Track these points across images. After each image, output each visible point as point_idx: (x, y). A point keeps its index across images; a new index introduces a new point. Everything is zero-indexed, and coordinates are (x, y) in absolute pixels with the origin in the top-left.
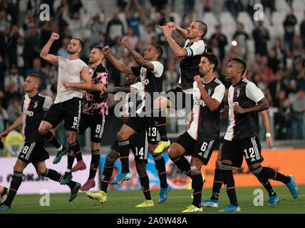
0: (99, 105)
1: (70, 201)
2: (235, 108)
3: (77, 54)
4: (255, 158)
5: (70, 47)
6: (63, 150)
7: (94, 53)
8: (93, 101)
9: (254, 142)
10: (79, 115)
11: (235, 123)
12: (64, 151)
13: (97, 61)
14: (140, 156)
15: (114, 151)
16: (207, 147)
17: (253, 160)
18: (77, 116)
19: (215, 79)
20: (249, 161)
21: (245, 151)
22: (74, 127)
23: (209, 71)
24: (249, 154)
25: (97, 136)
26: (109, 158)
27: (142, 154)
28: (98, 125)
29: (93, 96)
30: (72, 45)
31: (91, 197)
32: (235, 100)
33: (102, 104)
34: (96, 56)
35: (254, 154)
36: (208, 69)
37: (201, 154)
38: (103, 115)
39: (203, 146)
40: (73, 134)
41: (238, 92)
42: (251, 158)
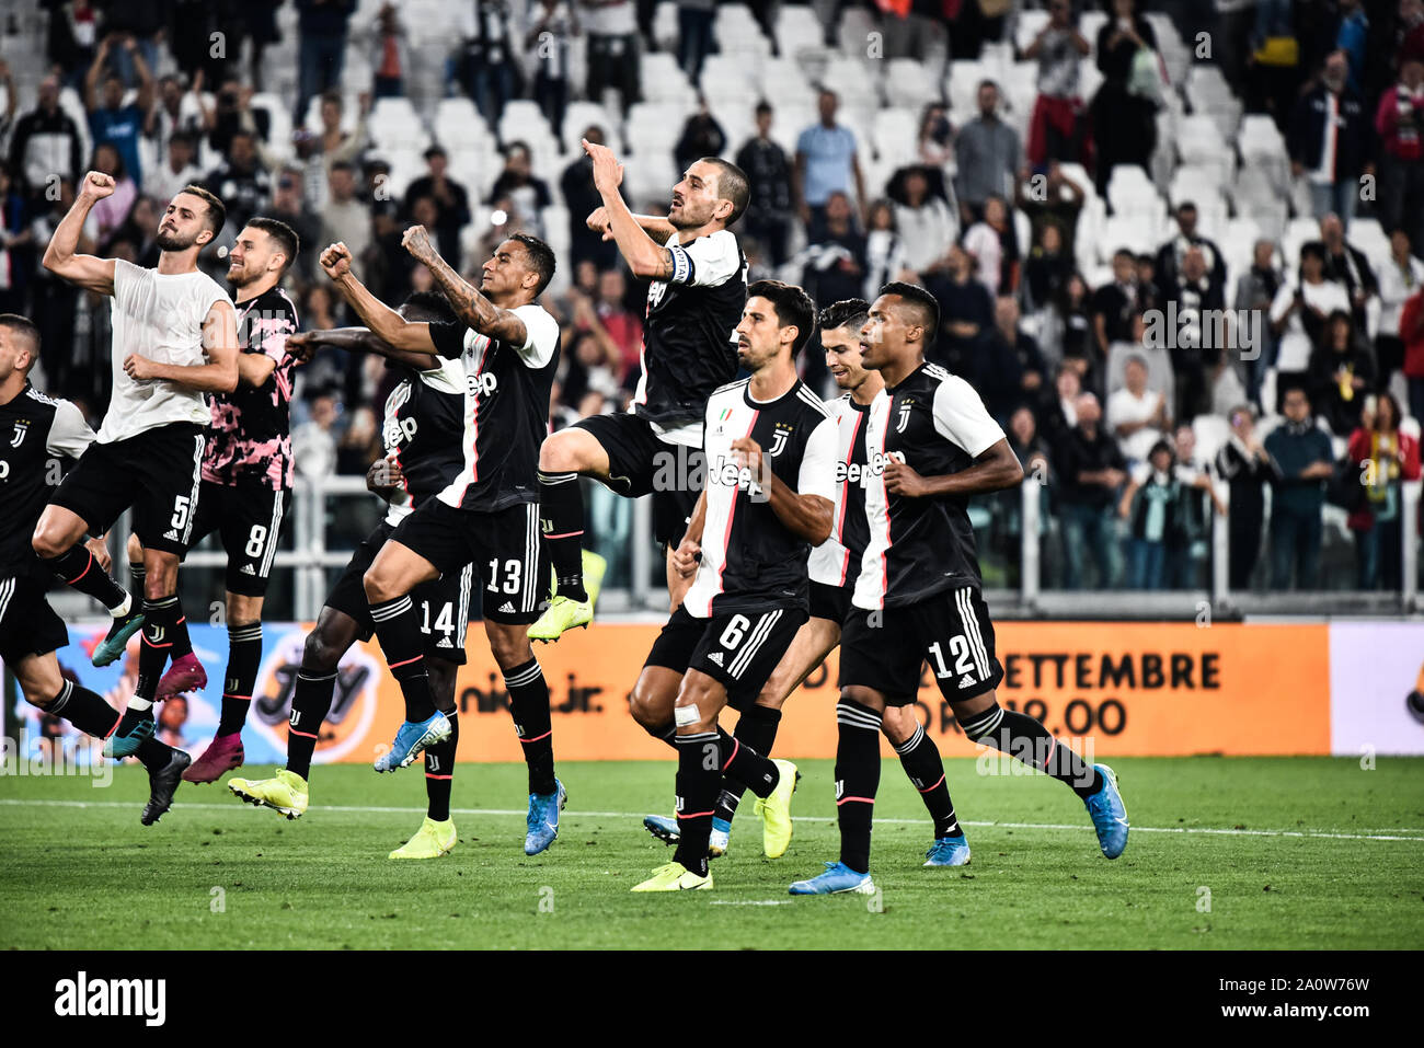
0: (260, 450)
1: (148, 821)
2: (891, 474)
3: (193, 251)
4: (974, 674)
5: (169, 225)
6: (131, 615)
7: (247, 245)
8: (236, 432)
9: (966, 610)
10: (195, 491)
11: (893, 536)
12: (139, 619)
13: (256, 277)
14: (441, 634)
15: (340, 615)
16: (747, 635)
17: (968, 682)
18: (188, 494)
19: (797, 387)
20: (949, 687)
21: (935, 649)
22: (172, 535)
23: (774, 355)
24: (950, 661)
25: (250, 569)
26: (319, 644)
27: (448, 629)
28: (255, 528)
29: (237, 412)
30: (177, 216)
31: (247, 799)
32: (892, 443)
33: (273, 443)
34: (254, 259)
35: (970, 659)
36: (773, 344)
37: (717, 658)
38: (277, 486)
39: (731, 628)
40: (167, 563)
41: (905, 414)
42: (958, 678)
